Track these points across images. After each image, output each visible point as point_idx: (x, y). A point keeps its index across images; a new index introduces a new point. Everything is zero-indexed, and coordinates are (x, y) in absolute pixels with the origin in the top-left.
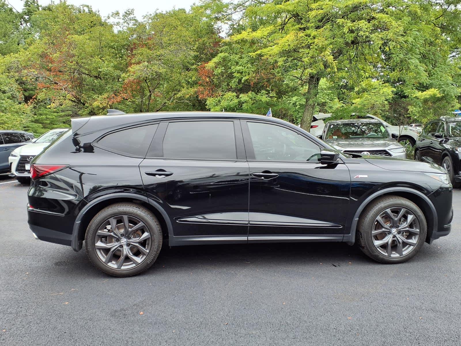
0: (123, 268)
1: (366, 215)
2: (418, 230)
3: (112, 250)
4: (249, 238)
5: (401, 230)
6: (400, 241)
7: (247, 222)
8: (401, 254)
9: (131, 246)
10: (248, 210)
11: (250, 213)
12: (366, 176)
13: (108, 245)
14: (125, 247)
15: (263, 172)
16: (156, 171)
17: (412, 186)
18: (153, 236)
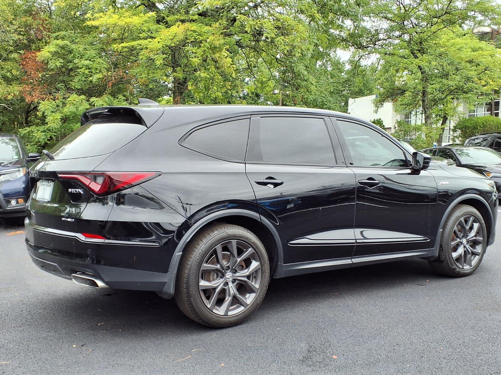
0: (230, 313)
1: (446, 226)
2: (482, 239)
3: (217, 290)
4: (352, 260)
5: (470, 239)
6: (470, 251)
7: (354, 241)
8: (471, 266)
9: (237, 282)
10: (353, 226)
11: (355, 229)
12: (447, 183)
13: (212, 283)
14: (230, 284)
15: (368, 179)
16: (266, 179)
17: (478, 193)
18: (264, 265)
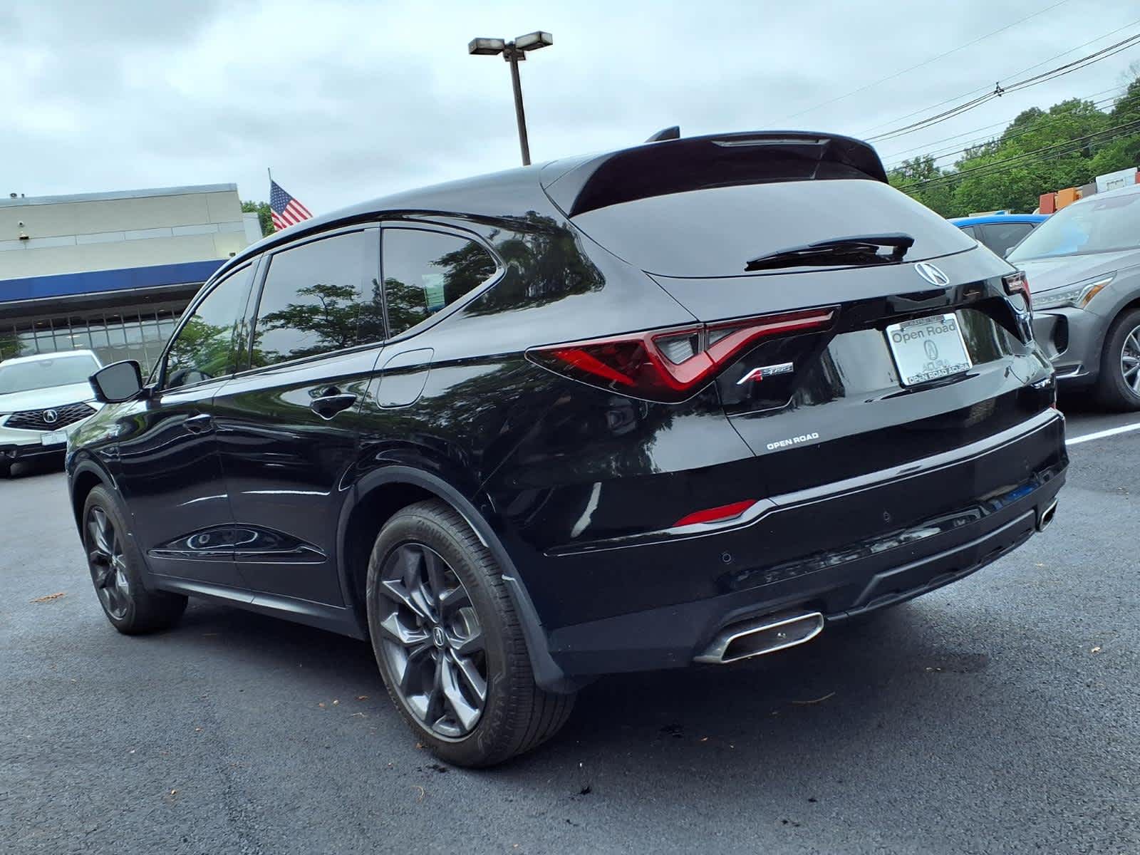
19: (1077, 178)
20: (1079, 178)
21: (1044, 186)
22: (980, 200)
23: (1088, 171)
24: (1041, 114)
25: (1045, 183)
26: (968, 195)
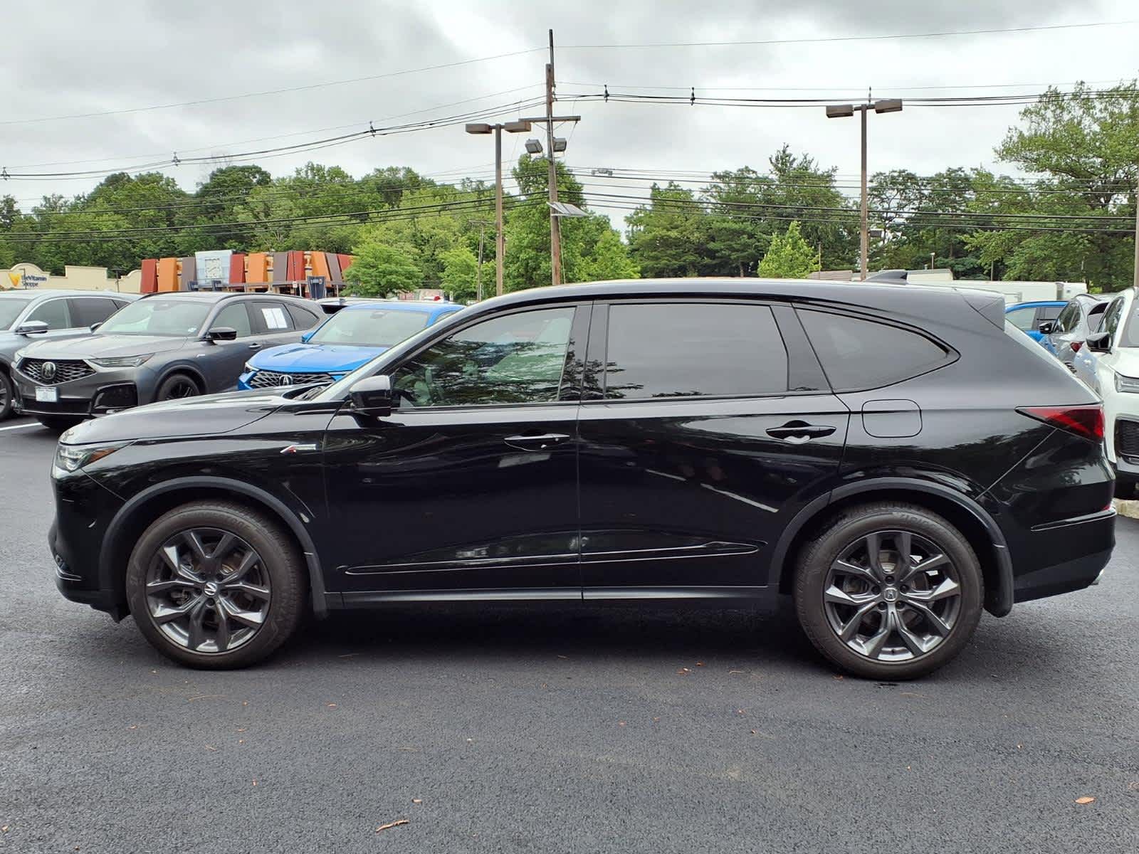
19: (164, 248)
20: (166, 249)
21: (133, 250)
22: (68, 252)
23: (175, 244)
24: (129, 180)
25: (134, 248)
26: (56, 245)
